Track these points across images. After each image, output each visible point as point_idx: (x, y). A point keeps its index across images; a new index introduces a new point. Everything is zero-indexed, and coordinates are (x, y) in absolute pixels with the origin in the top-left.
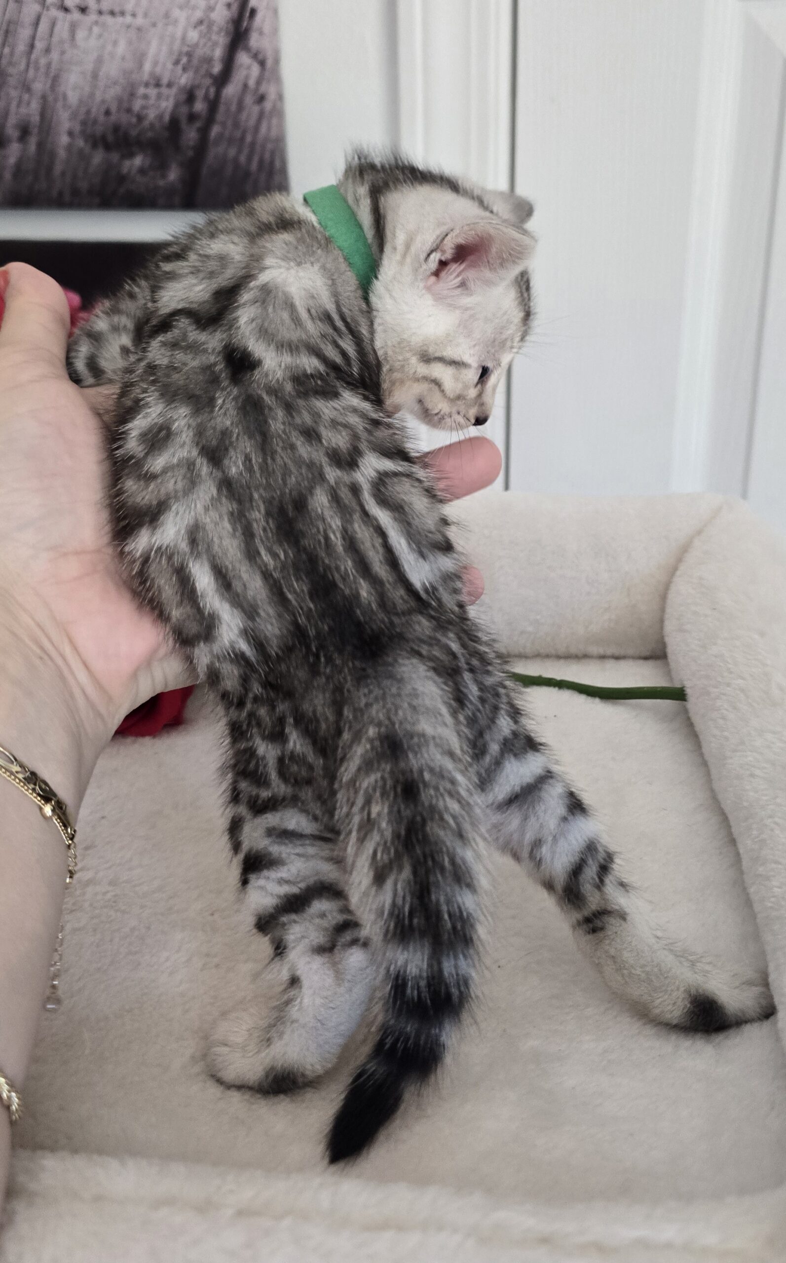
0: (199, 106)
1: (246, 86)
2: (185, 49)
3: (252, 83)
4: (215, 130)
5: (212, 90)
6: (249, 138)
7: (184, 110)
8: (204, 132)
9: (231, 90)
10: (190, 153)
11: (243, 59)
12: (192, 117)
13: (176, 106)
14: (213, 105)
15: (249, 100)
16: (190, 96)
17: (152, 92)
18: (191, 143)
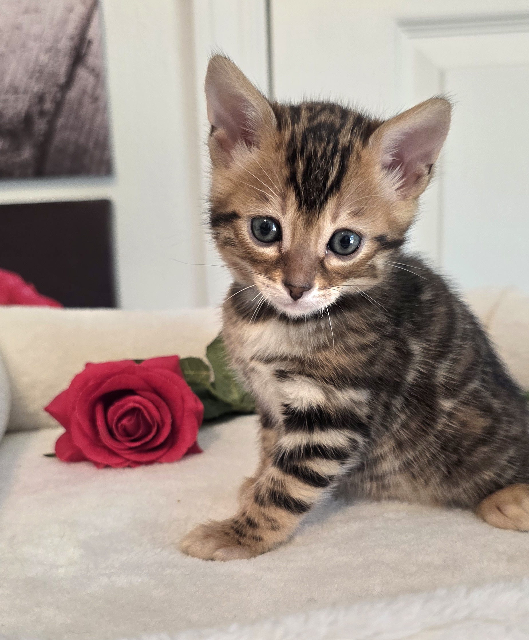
0: (48, 106)
1: (84, 92)
2: (38, 68)
3: (89, 89)
4: (60, 122)
5: (59, 95)
6: (87, 127)
7: (36, 109)
8: (51, 124)
9: (72, 94)
10: (41, 139)
11: (82, 73)
12: (42, 113)
13: (30, 106)
14: (59, 105)
15: (87, 101)
16: (41, 98)
17: (11, 97)
18: (42, 132)
